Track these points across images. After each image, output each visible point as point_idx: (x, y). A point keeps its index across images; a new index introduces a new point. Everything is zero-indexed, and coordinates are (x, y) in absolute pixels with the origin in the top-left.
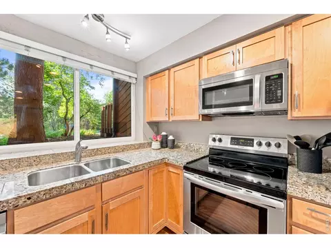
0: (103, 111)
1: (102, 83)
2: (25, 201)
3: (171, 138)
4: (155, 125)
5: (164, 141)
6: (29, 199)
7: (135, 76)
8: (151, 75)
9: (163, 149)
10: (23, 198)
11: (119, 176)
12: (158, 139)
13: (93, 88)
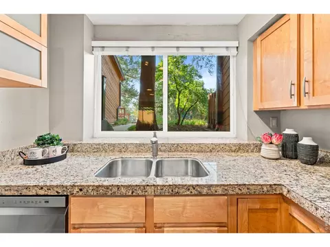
0: (210, 101)
1: (211, 70)
2: (78, 192)
3: (306, 141)
4: (271, 116)
5: (289, 146)
6: (81, 190)
7: (236, 44)
8: (261, 33)
9: (286, 162)
10: (77, 188)
11: (177, 194)
12: (274, 140)
13: (200, 77)
